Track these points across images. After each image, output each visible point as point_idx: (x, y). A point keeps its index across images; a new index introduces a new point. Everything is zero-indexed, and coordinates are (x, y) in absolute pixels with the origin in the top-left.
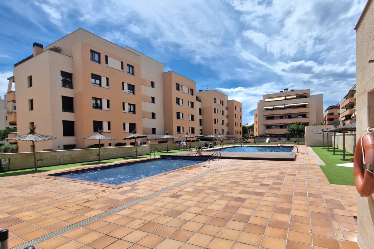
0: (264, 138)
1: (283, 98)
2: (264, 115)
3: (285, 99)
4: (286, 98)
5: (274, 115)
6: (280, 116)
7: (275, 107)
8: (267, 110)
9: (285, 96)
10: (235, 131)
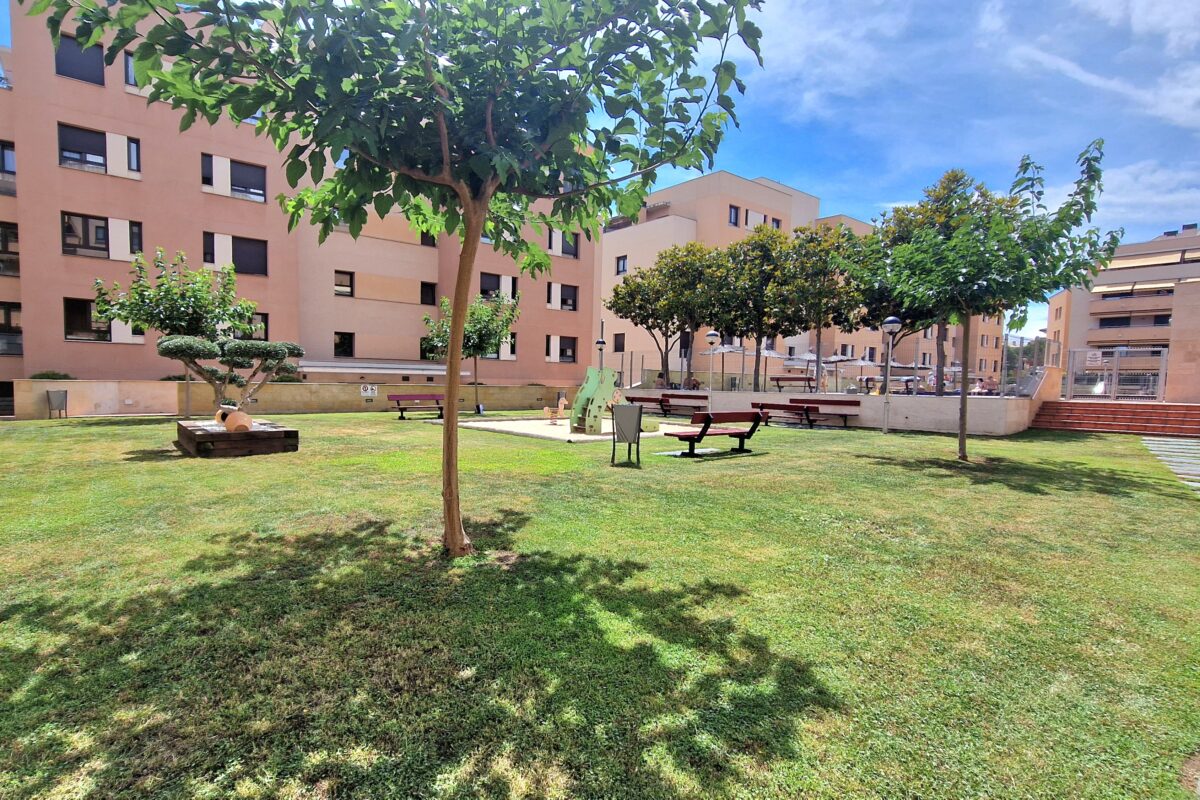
0: (1085, 382)
1: (1176, 258)
2: (1092, 314)
3: (1183, 261)
4: (1188, 256)
5: (1131, 312)
6: (1157, 317)
7: (1137, 287)
8: (1105, 296)
9: (1184, 252)
10: (978, 362)
